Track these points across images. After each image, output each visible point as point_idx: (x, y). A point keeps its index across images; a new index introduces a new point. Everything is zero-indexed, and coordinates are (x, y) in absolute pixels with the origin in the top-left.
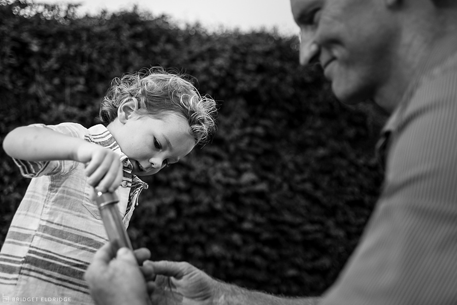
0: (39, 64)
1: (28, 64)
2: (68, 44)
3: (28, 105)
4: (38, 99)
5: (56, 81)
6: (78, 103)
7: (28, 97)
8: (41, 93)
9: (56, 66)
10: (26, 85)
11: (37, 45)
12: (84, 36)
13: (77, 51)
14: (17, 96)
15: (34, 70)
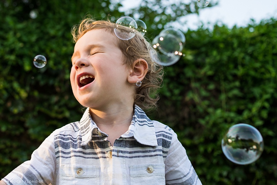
0: (194, 72)
1: (183, 74)
2: (220, 52)
3: (185, 113)
4: (194, 105)
5: (212, 87)
6: (234, 108)
7: (185, 104)
8: (197, 99)
9: (210, 73)
10: (183, 94)
11: (191, 54)
12: (235, 42)
13: (229, 58)
14: (174, 104)
15: (189, 79)
